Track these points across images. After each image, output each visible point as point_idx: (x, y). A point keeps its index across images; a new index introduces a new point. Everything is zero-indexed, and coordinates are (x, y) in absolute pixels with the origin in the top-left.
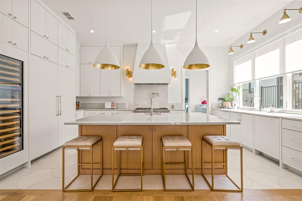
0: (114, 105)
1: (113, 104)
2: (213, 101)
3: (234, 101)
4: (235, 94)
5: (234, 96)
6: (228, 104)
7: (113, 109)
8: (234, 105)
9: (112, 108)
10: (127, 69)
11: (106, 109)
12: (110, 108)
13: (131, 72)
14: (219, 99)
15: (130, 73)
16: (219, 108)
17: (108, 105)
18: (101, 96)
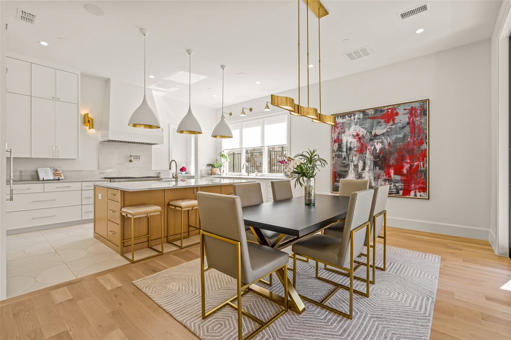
0: (58, 172)
1: (56, 173)
2: (203, 167)
3: (222, 167)
4: (223, 160)
5: (223, 161)
6: (217, 170)
7: (59, 180)
8: (222, 172)
9: (57, 178)
10: (85, 114)
11: (43, 180)
12: (52, 179)
13: (93, 120)
14: (209, 165)
15: (91, 121)
16: (208, 174)
17: (46, 173)
18: (33, 157)
